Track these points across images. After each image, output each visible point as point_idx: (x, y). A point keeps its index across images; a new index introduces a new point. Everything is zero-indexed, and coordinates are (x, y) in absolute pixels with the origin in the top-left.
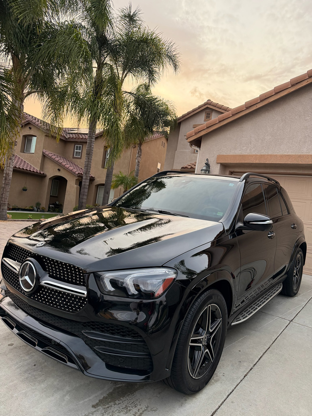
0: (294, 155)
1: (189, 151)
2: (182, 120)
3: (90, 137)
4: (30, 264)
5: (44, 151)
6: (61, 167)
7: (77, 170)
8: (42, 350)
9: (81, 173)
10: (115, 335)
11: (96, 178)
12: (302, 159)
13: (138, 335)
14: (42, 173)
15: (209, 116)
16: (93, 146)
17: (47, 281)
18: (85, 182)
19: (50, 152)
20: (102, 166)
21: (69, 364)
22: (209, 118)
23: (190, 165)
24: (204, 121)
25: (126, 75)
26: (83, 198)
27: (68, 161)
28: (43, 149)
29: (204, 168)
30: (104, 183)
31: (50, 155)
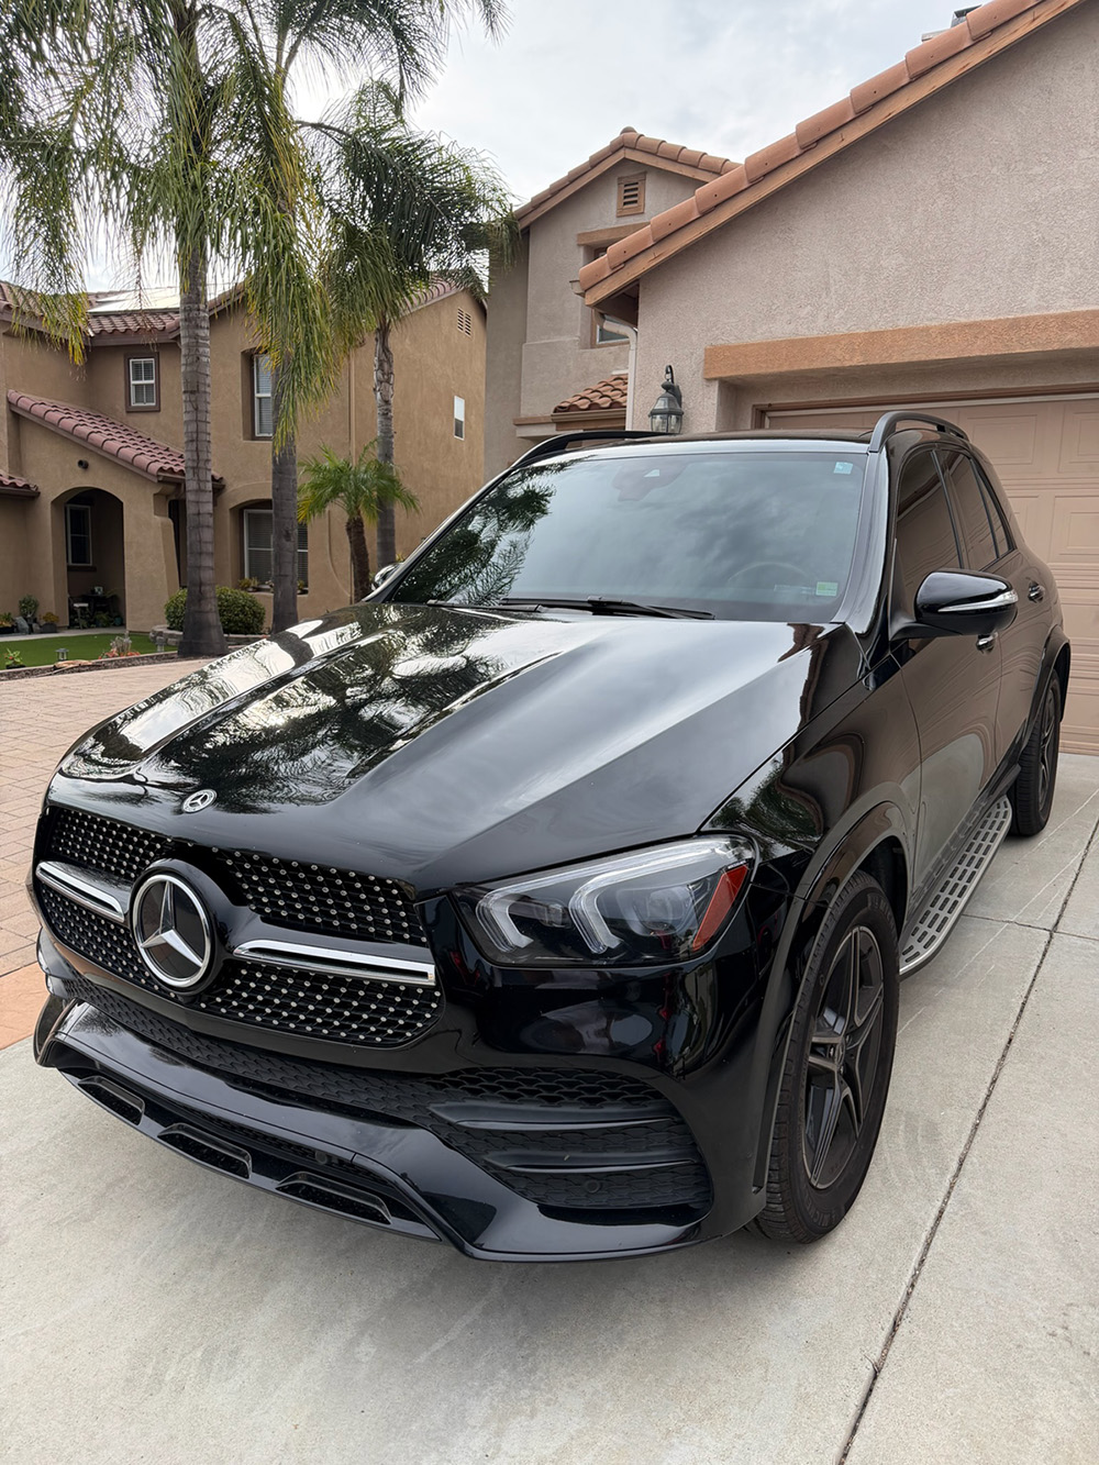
0: (995, 322)
1: (575, 341)
2: (532, 220)
3: (190, 321)
4: (175, 886)
5: (14, 395)
6: (88, 453)
7: (153, 459)
8: (277, 1189)
9: (171, 469)
10: (559, 1106)
11: (228, 481)
12: (1023, 333)
13: (648, 1093)
14: (20, 484)
15: (636, 195)
16: (205, 359)
17: (257, 941)
18: (198, 502)
19: (38, 399)
20: (244, 434)
21: (396, 1223)
22: (636, 202)
23: (583, 394)
24: (618, 217)
25: (296, 51)
26: (199, 567)
27: (110, 427)
28: (8, 387)
29: (661, 405)
30: (271, 497)
31: (41, 410)
